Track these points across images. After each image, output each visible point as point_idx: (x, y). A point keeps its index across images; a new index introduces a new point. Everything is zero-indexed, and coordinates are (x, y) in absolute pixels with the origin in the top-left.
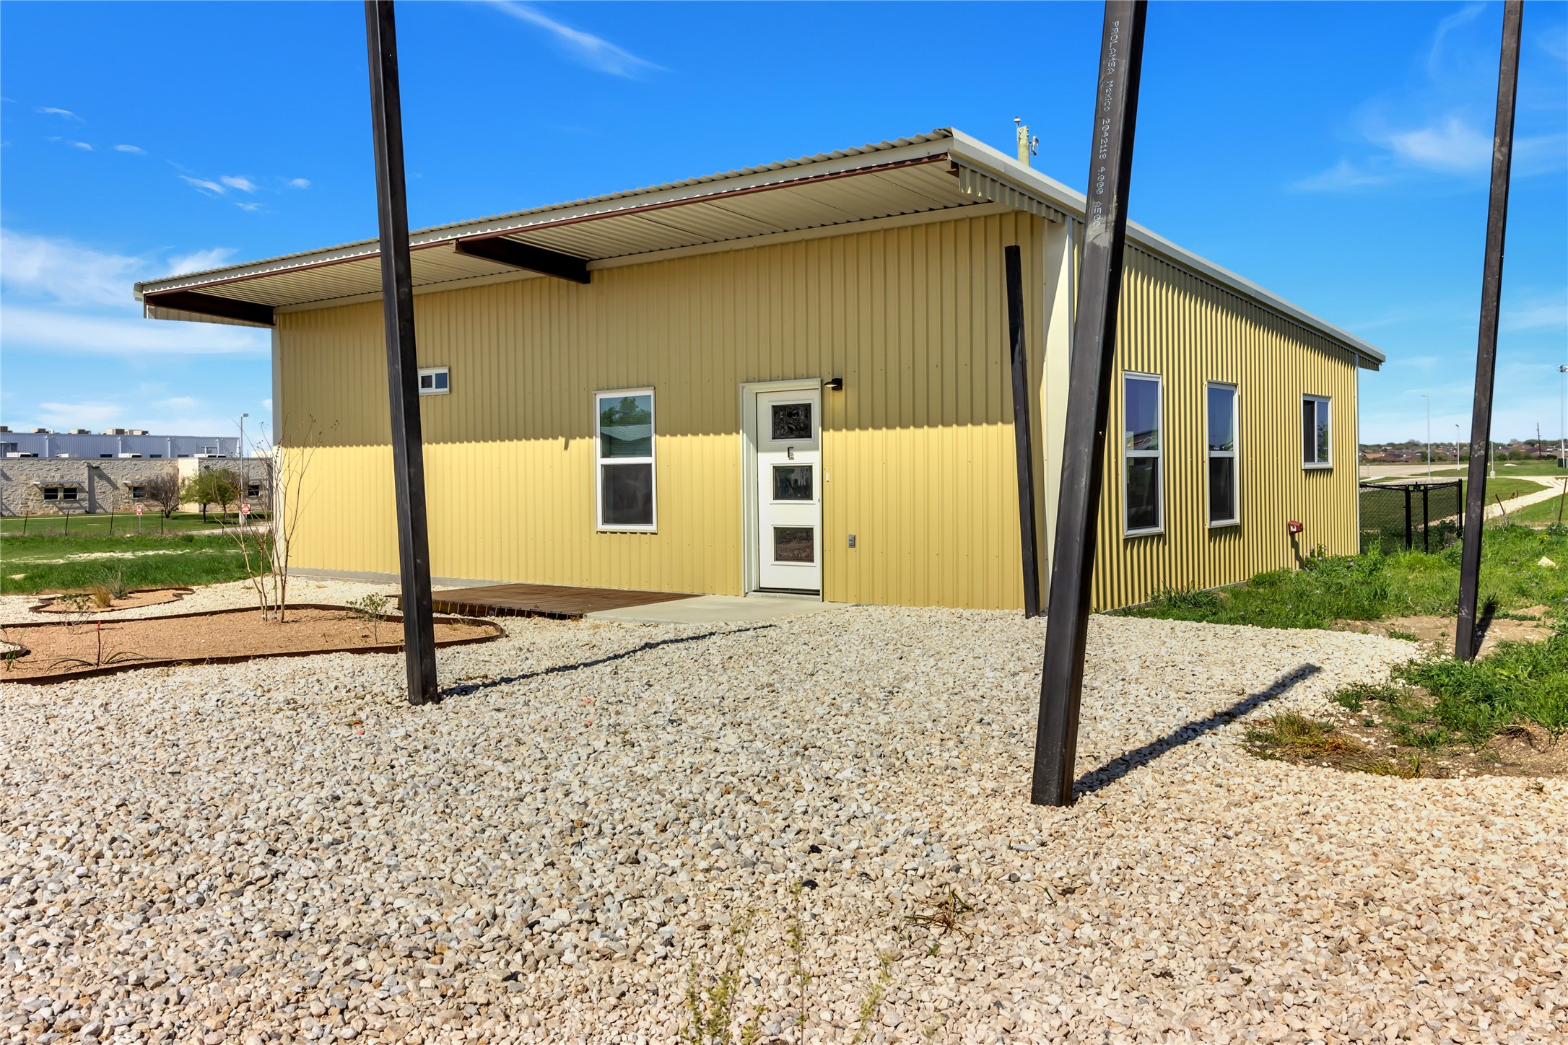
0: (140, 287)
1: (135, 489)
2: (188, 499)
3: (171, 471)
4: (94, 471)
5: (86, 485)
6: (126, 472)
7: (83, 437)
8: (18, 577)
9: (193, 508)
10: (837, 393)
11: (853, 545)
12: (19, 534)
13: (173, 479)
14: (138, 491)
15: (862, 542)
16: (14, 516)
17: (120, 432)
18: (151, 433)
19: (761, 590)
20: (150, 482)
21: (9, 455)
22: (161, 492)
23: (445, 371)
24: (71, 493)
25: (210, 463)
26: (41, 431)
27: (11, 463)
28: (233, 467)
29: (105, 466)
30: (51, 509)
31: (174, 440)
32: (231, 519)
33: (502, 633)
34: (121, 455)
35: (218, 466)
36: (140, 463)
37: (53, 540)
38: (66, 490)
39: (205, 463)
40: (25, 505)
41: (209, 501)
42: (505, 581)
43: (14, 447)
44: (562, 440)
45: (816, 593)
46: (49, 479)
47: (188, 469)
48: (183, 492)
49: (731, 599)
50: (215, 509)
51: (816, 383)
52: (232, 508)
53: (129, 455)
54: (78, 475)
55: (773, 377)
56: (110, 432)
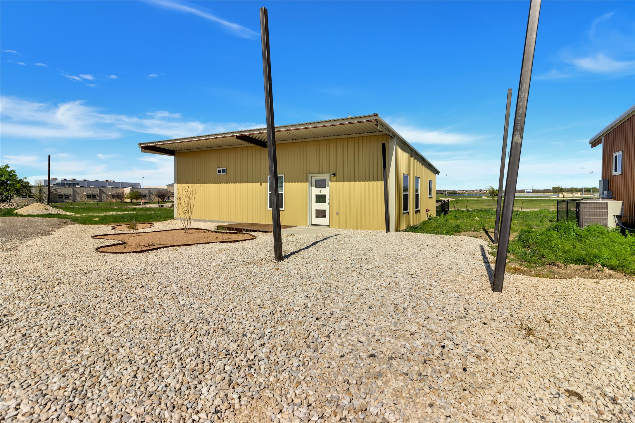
0: (140, 144)
1: (112, 195)
2: (127, 198)
3: (122, 191)
4: (101, 191)
5: (99, 194)
6: (110, 192)
7: (97, 182)
8: (97, 219)
9: (128, 200)
10: (334, 177)
11: (338, 214)
12: (83, 207)
13: (123, 193)
14: (113, 196)
15: (340, 214)
16: (79, 202)
17: (107, 181)
18: (116, 181)
19: (312, 225)
20: (116, 194)
21: (77, 186)
22: (120, 196)
23: (225, 169)
24: (94, 196)
25: (133, 189)
26: (85, 180)
27: (77, 188)
28: (139, 191)
29: (104, 189)
30: (89, 201)
31: (122, 183)
32: (139, 204)
33: (255, 238)
34: (108, 187)
35: (135, 190)
36: (114, 189)
37: (95, 209)
38: (93, 195)
39: (132, 189)
40: (81, 199)
41: (133, 199)
42: (241, 222)
43: (78, 184)
44: (259, 183)
45: (328, 226)
46: (88, 193)
47: (127, 191)
48: (126, 196)
49: (304, 227)
50: (134, 201)
51: (328, 175)
52: (139, 201)
53: (111, 187)
54: (97, 192)
55: (317, 172)
56: (104, 181)
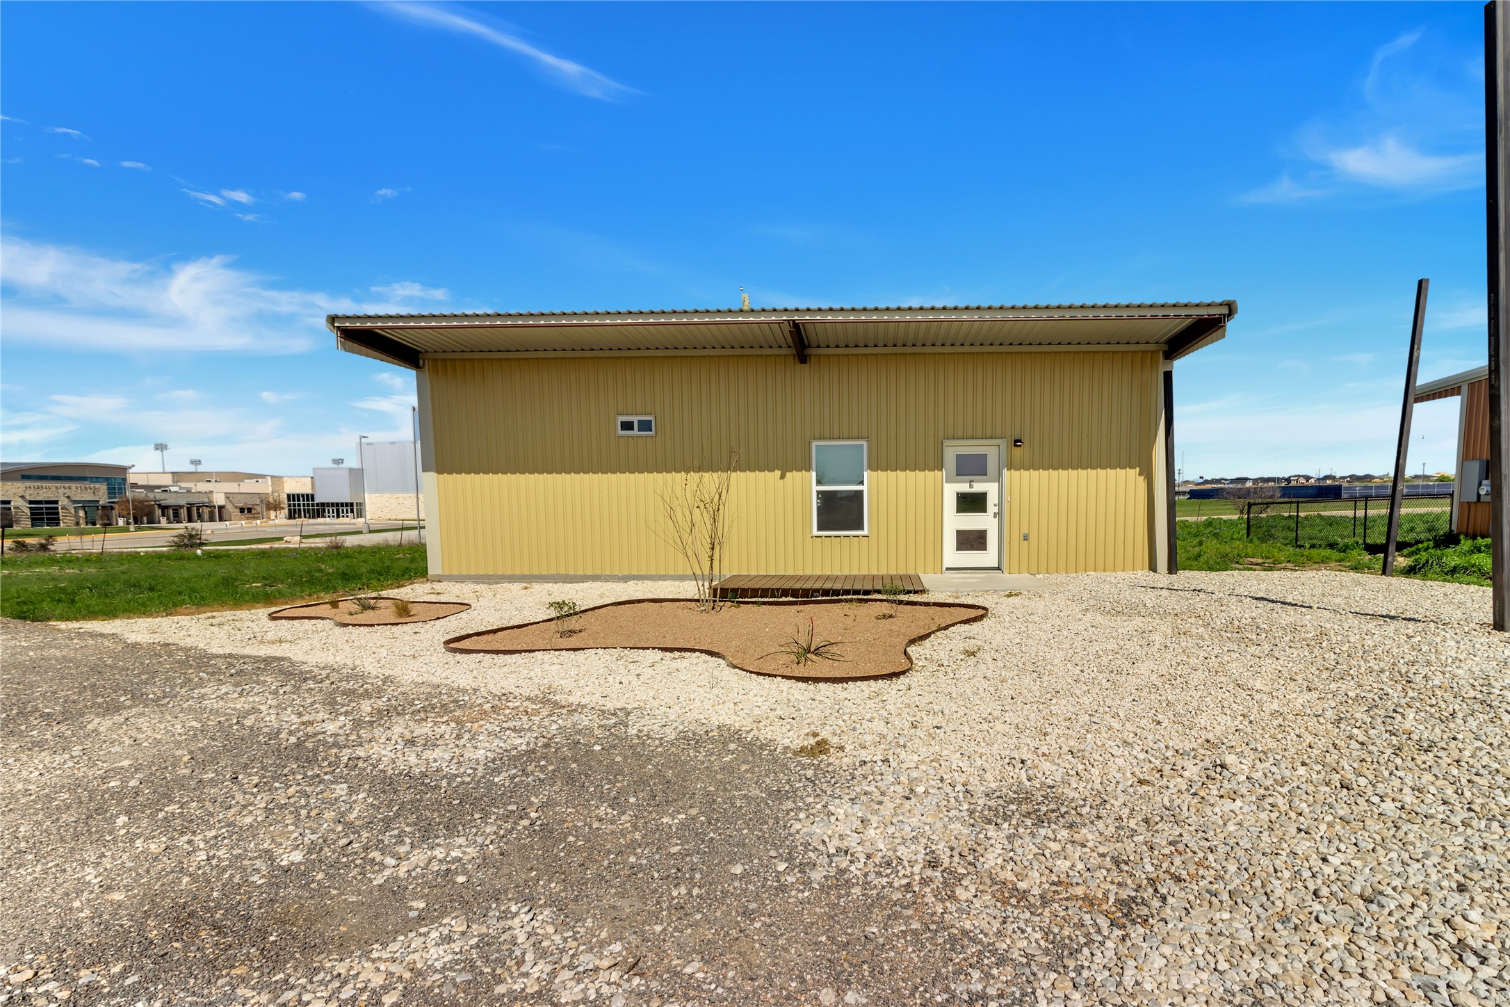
10: (1018, 449)
11: (1025, 539)
15: (1033, 538)
19: (948, 569)
23: (650, 418)
44: (778, 473)
45: (996, 569)
51: (1002, 441)
55: (967, 436)
